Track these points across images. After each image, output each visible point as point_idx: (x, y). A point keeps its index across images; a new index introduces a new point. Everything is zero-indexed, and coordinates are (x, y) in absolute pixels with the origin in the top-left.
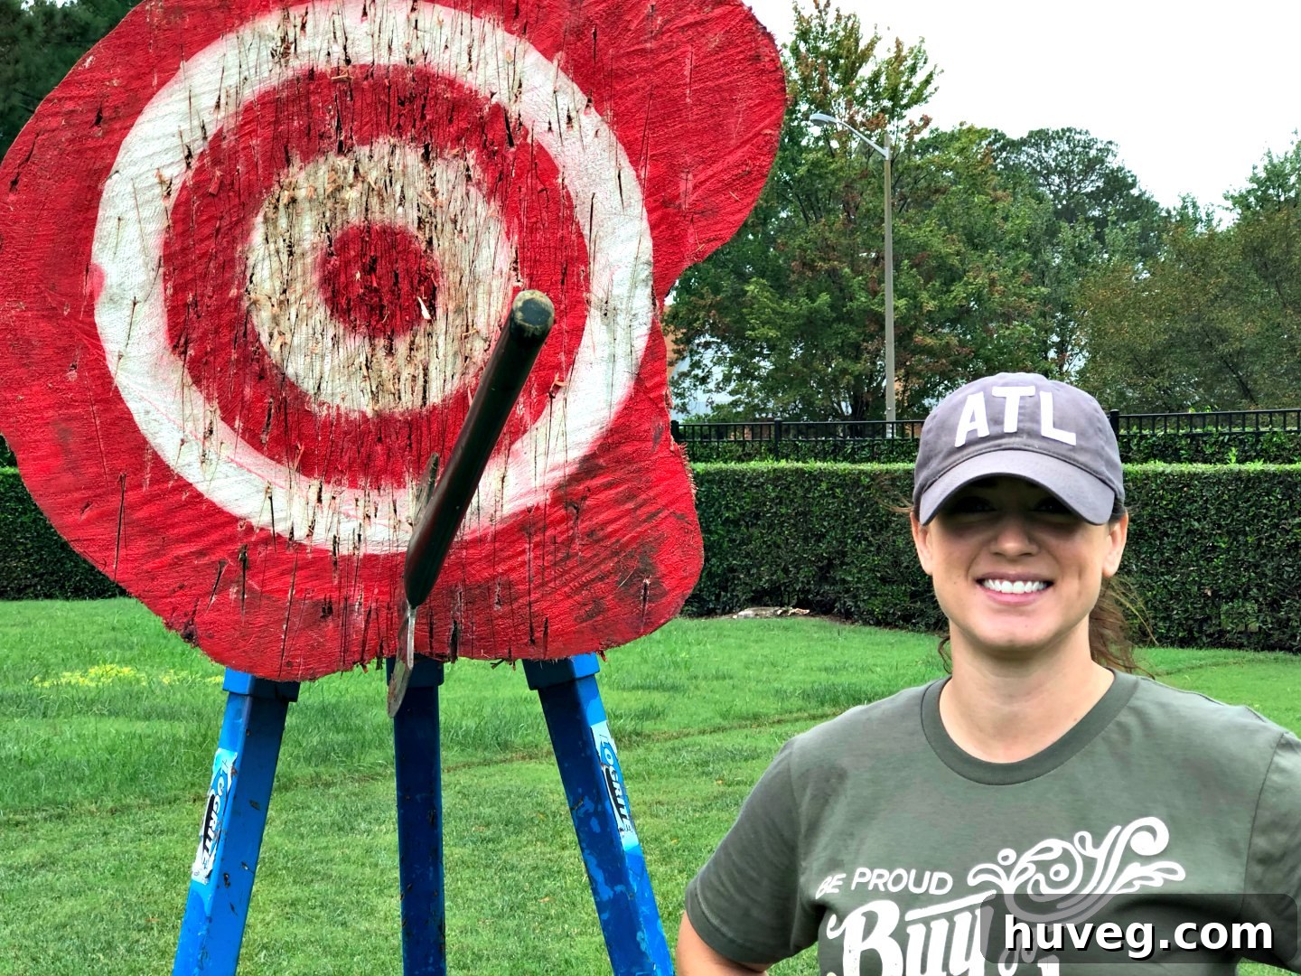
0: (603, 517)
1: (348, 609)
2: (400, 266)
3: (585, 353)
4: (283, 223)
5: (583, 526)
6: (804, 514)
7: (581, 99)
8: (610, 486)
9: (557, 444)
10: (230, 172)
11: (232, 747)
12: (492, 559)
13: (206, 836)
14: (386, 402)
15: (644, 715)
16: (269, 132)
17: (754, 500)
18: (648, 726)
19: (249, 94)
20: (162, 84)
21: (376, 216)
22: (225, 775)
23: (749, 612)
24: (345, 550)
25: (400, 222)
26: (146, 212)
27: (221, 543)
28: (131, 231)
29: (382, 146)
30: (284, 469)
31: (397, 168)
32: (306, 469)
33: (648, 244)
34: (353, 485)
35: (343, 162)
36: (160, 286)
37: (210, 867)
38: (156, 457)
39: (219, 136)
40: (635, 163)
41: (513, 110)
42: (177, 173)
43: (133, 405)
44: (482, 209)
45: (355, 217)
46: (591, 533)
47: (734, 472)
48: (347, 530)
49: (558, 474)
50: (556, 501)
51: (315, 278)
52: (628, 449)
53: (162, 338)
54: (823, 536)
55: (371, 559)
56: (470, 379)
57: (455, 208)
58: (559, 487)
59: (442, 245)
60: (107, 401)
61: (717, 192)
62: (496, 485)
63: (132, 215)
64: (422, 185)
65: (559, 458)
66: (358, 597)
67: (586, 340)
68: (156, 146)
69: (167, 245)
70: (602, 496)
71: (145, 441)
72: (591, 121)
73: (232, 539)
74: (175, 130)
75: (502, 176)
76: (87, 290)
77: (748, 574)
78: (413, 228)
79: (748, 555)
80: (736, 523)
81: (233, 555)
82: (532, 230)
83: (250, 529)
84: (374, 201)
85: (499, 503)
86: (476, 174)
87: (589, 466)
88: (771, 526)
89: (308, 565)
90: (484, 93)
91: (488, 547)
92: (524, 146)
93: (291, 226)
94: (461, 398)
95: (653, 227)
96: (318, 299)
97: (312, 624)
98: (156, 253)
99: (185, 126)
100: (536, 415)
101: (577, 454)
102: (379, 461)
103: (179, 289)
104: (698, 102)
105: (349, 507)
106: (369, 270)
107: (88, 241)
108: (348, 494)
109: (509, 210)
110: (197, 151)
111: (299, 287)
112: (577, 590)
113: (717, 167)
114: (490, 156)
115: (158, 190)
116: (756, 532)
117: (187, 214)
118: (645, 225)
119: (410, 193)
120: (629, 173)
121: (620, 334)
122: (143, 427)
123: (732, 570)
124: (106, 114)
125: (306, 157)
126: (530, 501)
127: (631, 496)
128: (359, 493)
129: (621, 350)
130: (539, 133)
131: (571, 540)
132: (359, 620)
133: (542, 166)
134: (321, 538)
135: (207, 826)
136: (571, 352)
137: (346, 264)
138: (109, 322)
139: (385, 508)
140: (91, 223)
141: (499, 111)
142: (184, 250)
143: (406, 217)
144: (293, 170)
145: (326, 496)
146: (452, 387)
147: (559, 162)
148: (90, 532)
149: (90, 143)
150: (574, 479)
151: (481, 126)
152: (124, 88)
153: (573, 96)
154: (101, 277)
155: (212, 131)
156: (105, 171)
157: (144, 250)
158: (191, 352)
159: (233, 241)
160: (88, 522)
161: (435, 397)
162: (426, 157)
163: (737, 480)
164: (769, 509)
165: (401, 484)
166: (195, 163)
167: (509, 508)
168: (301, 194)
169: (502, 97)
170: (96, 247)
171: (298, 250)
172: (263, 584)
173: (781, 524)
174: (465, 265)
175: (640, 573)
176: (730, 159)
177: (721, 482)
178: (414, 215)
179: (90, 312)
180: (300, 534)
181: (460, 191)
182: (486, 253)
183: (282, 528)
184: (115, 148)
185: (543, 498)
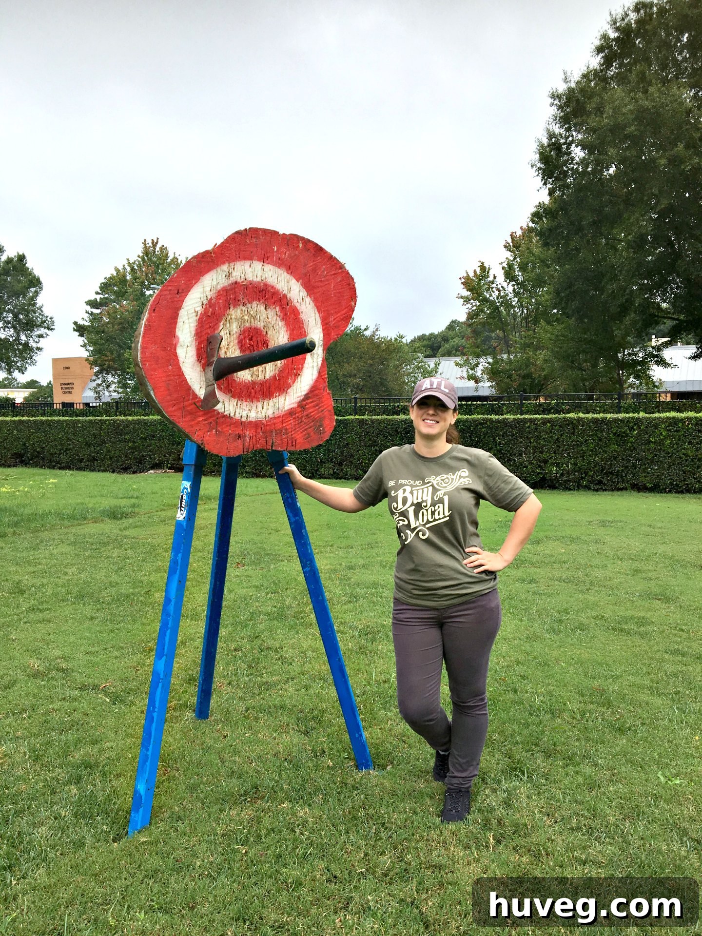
0: (310, 411)
1: (245, 437)
2: (259, 339)
3: (306, 365)
4: (228, 325)
5: (305, 413)
6: (172, 435)
7: (306, 293)
8: (312, 402)
9: (299, 390)
10: (214, 309)
11: (188, 480)
12: (282, 422)
13: (181, 507)
14: (255, 377)
15: (133, 506)
16: (224, 298)
17: (152, 430)
18: (137, 510)
19: (219, 287)
20: (195, 283)
21: (253, 324)
22: (187, 489)
23: (152, 471)
24: (244, 419)
25: (259, 326)
26: (191, 321)
27: (211, 417)
28: (187, 326)
29: (255, 304)
30: (228, 396)
31: (258, 311)
32: (233, 396)
33: (322, 335)
34: (246, 401)
35: (244, 308)
36: (194, 342)
37: (184, 515)
38: (193, 392)
39: (211, 299)
40: (319, 312)
41: (288, 296)
42: (199, 309)
43: (187, 377)
44: (280, 323)
45: (247, 325)
46: (307, 415)
47: (144, 420)
48: (244, 414)
49: (299, 399)
50: (299, 406)
51: (236, 341)
52: (317, 392)
53: (195, 358)
54: (180, 443)
55: (251, 422)
56: (277, 372)
57: (273, 323)
58: (299, 402)
59: (270, 333)
60: (180, 375)
61: (339, 321)
62: (283, 401)
63: (187, 321)
64: (265, 316)
65: (299, 394)
66: (247, 433)
67: (306, 361)
68: (194, 301)
69: (196, 330)
70: (310, 405)
71: (190, 387)
72: (308, 300)
73: (214, 416)
74: (199, 296)
75: (286, 314)
76: (174, 342)
77: (150, 458)
78: (262, 328)
79: (150, 451)
80: (145, 439)
81: (214, 420)
82: (293, 330)
83: (219, 413)
84: (252, 320)
85: (284, 407)
86: (279, 313)
87: (307, 397)
88: (159, 440)
89: (235, 423)
90: (281, 290)
91: (281, 419)
92: (291, 306)
93: (230, 326)
94: (274, 377)
95: (323, 330)
96: (237, 347)
97: (235, 441)
98: (193, 333)
99: (202, 296)
100: (294, 383)
101: (304, 393)
102: (253, 394)
103: (200, 343)
104: (335, 296)
105: (245, 407)
106: (251, 339)
107: (175, 328)
108: (245, 403)
109: (287, 324)
110: (205, 303)
111: (232, 344)
112: (303, 431)
113: (339, 314)
114: (282, 308)
115: (195, 314)
116: (153, 442)
117: (202, 321)
118: (321, 330)
119: (262, 318)
120: (317, 315)
121: (315, 360)
122: (190, 383)
123: (143, 456)
124: (180, 291)
125: (234, 307)
126: (292, 406)
127: (317, 405)
128: (247, 403)
129: (315, 364)
130: (295, 303)
131: (302, 417)
132: (248, 439)
133: (295, 312)
134: (238, 416)
135: (181, 504)
136: (303, 365)
137: (245, 338)
138: (181, 352)
139: (254, 408)
140: (176, 323)
141: (285, 296)
142: (201, 332)
143: (260, 325)
144: (231, 310)
145: (239, 404)
146: (272, 374)
147: (300, 311)
148: (175, 413)
149: (176, 299)
150: (303, 400)
151: (280, 300)
152: (185, 284)
153: (303, 293)
154: (178, 339)
155: (209, 297)
156: (180, 308)
157: (190, 332)
158: (203, 362)
159: (214, 330)
160: (175, 411)
161: (268, 377)
162: (265, 308)
163: (145, 423)
164: (158, 434)
165: (258, 401)
166: (204, 307)
167: (287, 408)
168: (233, 317)
169: (285, 292)
170: (177, 330)
171: (232, 333)
172: (222, 429)
173: (163, 439)
174: (276, 339)
175: (320, 426)
176: (343, 312)
177: (139, 423)
178: (262, 324)
179: (175, 349)
180: (232, 415)
181: (275, 318)
182: (281, 336)
183: (227, 413)
184: (183, 301)
185: (295, 405)
